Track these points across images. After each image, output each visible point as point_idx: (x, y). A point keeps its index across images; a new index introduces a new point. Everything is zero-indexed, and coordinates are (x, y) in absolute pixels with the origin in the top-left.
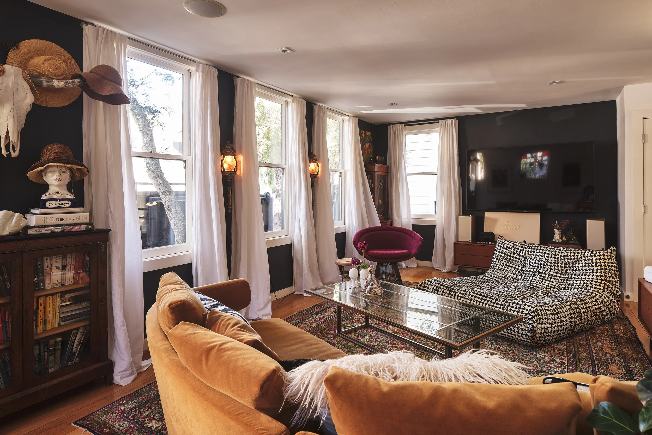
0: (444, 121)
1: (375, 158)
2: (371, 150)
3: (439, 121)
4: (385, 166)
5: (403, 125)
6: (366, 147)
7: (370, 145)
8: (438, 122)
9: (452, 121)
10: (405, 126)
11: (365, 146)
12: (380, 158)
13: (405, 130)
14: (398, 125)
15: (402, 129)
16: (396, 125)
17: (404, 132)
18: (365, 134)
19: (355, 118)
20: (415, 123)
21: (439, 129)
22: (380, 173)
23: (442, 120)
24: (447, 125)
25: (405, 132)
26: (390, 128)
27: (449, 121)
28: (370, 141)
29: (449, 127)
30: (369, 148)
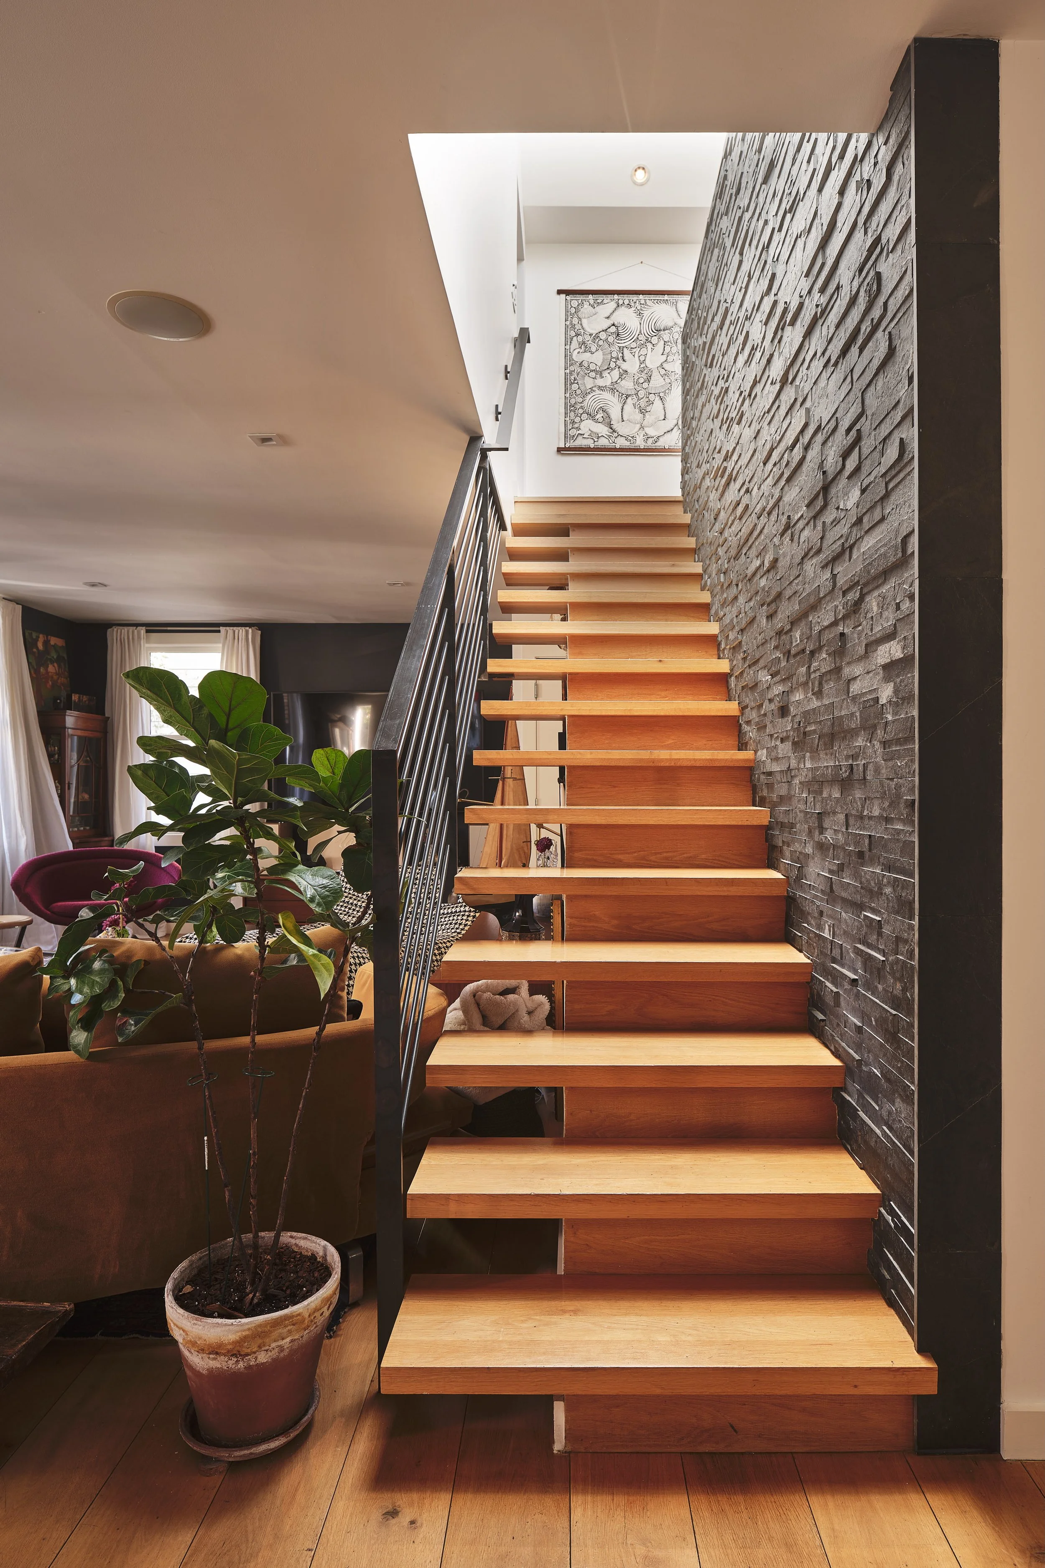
0: (230, 630)
1: (69, 697)
2: (63, 680)
3: (222, 629)
4: (100, 717)
5: (143, 630)
6: (47, 672)
7: (59, 666)
8: (219, 631)
9: (247, 632)
10: (147, 631)
11: (47, 670)
12: (85, 698)
13: (148, 641)
14: (131, 629)
15: (139, 637)
16: (126, 629)
17: (145, 645)
18: (46, 643)
19: (11, 605)
20: (169, 628)
21: (221, 645)
22: (79, 733)
23: (228, 628)
24: (236, 638)
25: (147, 645)
26: (113, 634)
27: (242, 631)
28: (59, 660)
29: (242, 643)
30: (57, 674)
